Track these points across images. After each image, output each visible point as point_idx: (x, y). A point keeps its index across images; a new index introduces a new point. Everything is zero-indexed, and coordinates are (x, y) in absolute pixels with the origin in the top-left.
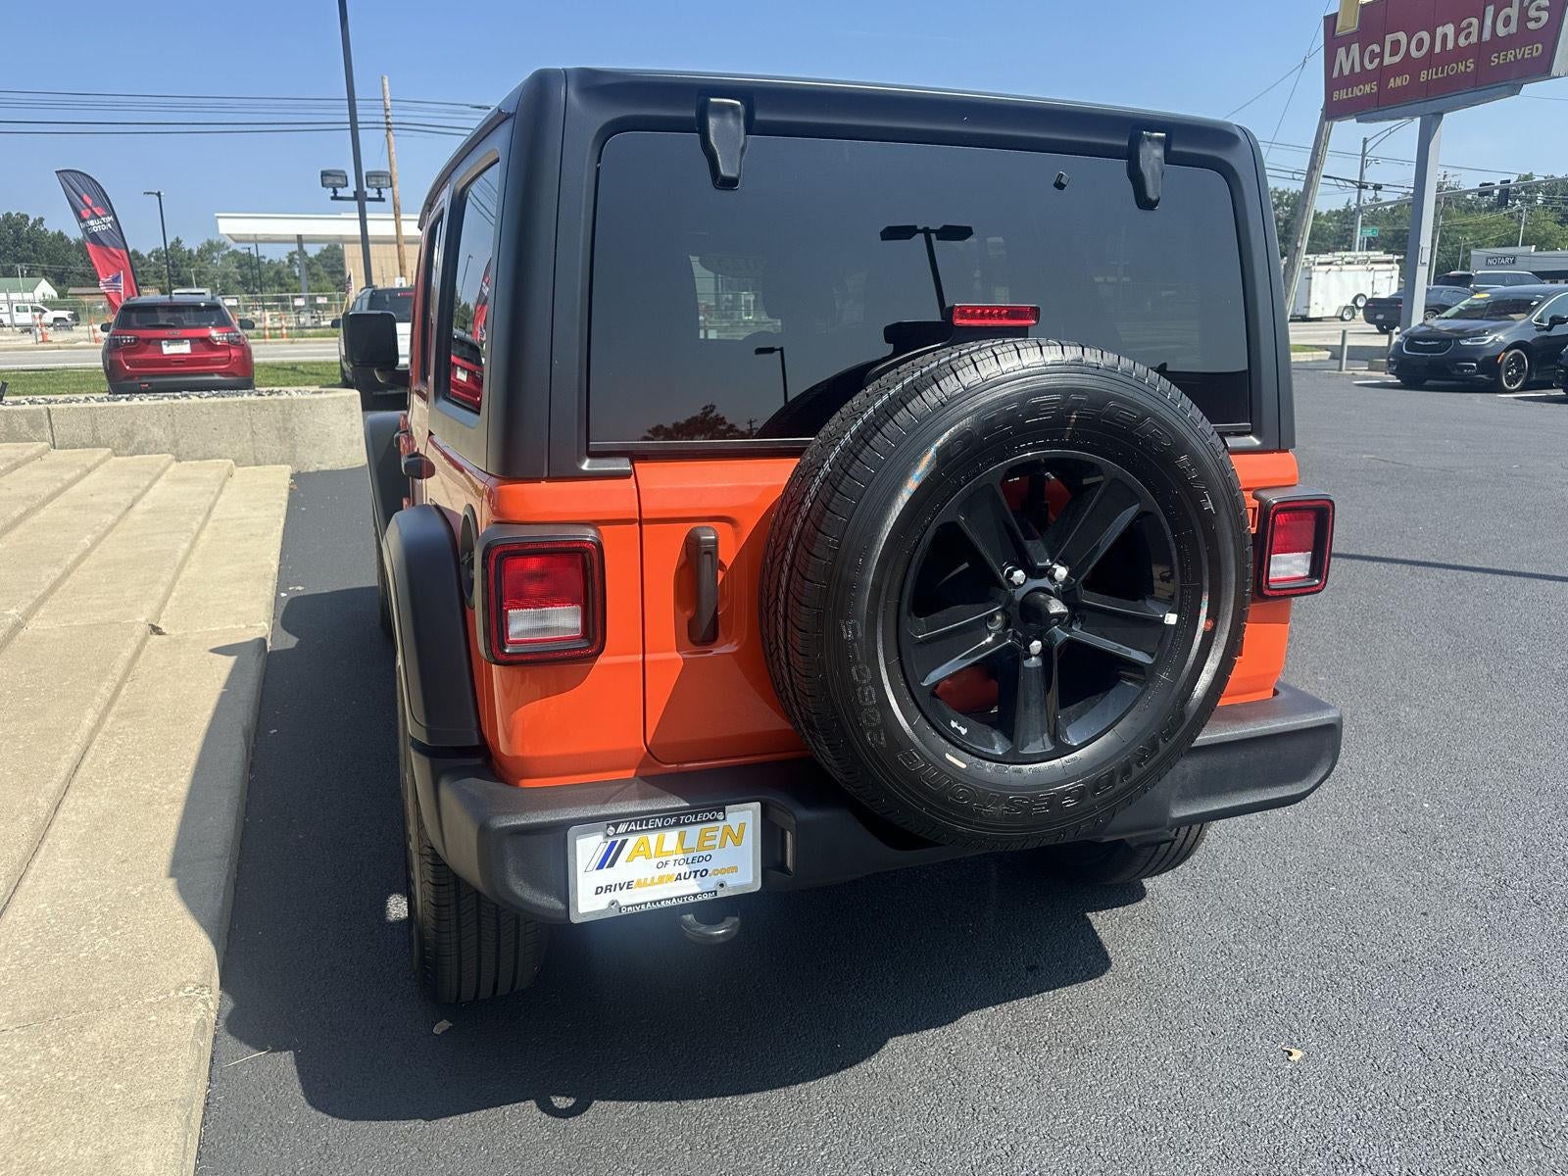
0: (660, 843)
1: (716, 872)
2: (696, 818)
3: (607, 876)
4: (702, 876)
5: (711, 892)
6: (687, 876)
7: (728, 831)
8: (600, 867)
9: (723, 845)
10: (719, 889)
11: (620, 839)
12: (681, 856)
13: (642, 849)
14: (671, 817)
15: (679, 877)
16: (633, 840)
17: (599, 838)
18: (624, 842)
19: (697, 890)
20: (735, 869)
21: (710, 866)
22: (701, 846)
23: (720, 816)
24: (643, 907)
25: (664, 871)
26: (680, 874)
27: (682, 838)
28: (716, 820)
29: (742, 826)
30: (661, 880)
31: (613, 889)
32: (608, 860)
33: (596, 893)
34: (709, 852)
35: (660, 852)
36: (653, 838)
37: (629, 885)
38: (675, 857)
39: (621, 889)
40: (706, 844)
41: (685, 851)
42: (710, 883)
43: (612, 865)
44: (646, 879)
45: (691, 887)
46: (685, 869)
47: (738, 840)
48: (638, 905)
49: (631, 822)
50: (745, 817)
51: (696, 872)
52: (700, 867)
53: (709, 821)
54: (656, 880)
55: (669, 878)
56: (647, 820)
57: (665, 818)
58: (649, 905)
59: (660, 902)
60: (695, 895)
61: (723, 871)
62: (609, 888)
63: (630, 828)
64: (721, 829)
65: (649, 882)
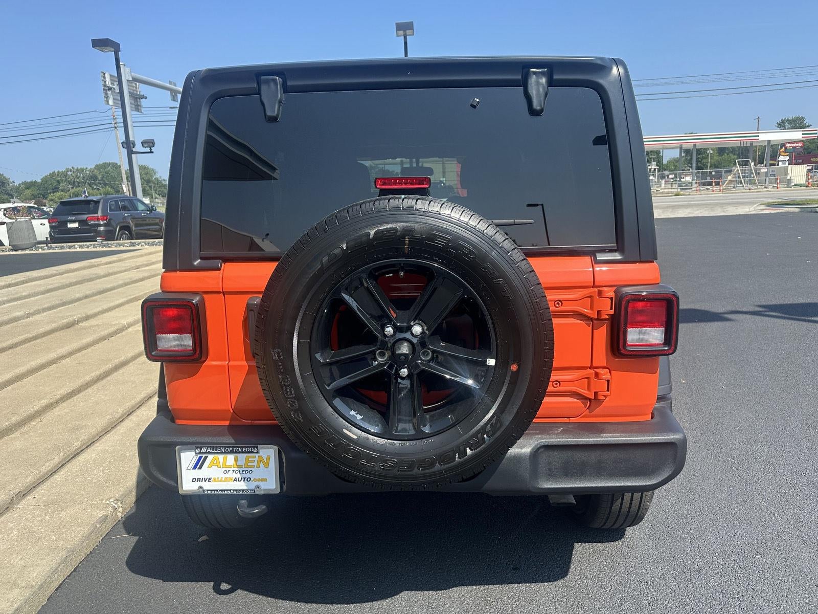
0: (225, 460)
1: (255, 480)
2: (242, 450)
3: (197, 473)
4: (247, 481)
5: (252, 490)
6: (240, 480)
7: (261, 459)
8: (195, 468)
9: (258, 466)
10: (256, 490)
11: (204, 456)
12: (236, 469)
13: (215, 462)
14: (229, 447)
15: (235, 480)
16: (210, 457)
17: (192, 454)
18: (206, 457)
19: (245, 488)
20: (265, 480)
21: (252, 476)
22: (246, 465)
23: (255, 451)
24: (215, 492)
25: (227, 475)
26: (236, 478)
27: (236, 460)
28: (253, 452)
29: (268, 457)
30: (226, 479)
31: (201, 480)
32: (198, 465)
33: (193, 481)
34: (251, 469)
35: (225, 465)
36: (221, 457)
37: (209, 479)
38: (233, 469)
39: (205, 481)
40: (249, 464)
41: (238, 467)
42: (252, 485)
43: (200, 468)
44: (218, 478)
45: (242, 486)
46: (238, 476)
47: (267, 464)
48: (213, 491)
49: (208, 447)
50: (269, 453)
51: (244, 478)
52: (248, 476)
53: (249, 452)
54: (223, 479)
55: (230, 479)
56: (217, 447)
57: (225, 447)
58: (219, 492)
59: (224, 491)
60: (243, 490)
61: (259, 480)
62: (199, 480)
63: (208, 450)
64: (257, 457)
65: (220, 479)
